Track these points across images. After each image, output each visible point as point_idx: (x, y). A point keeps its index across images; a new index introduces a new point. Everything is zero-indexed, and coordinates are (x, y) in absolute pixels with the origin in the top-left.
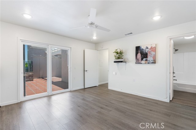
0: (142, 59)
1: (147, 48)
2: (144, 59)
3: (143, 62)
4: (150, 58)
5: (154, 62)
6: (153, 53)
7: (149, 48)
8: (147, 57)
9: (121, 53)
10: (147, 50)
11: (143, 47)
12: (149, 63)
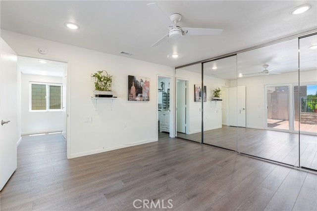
0: (137, 95)
1: (142, 81)
2: (139, 95)
3: (138, 98)
4: (144, 94)
5: (148, 100)
6: (147, 88)
7: (144, 81)
8: (141, 93)
9: (108, 80)
10: (142, 83)
11: (138, 79)
12: (143, 100)
